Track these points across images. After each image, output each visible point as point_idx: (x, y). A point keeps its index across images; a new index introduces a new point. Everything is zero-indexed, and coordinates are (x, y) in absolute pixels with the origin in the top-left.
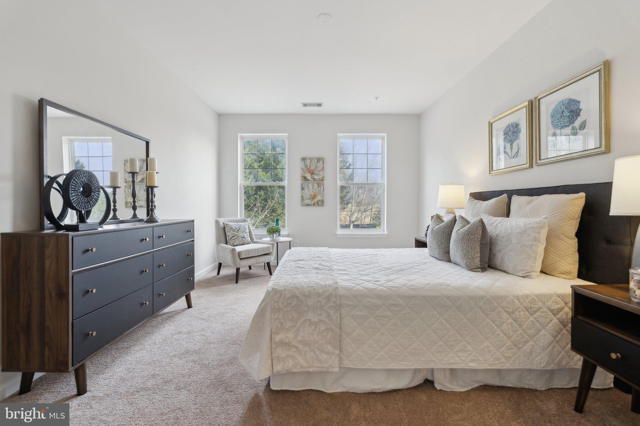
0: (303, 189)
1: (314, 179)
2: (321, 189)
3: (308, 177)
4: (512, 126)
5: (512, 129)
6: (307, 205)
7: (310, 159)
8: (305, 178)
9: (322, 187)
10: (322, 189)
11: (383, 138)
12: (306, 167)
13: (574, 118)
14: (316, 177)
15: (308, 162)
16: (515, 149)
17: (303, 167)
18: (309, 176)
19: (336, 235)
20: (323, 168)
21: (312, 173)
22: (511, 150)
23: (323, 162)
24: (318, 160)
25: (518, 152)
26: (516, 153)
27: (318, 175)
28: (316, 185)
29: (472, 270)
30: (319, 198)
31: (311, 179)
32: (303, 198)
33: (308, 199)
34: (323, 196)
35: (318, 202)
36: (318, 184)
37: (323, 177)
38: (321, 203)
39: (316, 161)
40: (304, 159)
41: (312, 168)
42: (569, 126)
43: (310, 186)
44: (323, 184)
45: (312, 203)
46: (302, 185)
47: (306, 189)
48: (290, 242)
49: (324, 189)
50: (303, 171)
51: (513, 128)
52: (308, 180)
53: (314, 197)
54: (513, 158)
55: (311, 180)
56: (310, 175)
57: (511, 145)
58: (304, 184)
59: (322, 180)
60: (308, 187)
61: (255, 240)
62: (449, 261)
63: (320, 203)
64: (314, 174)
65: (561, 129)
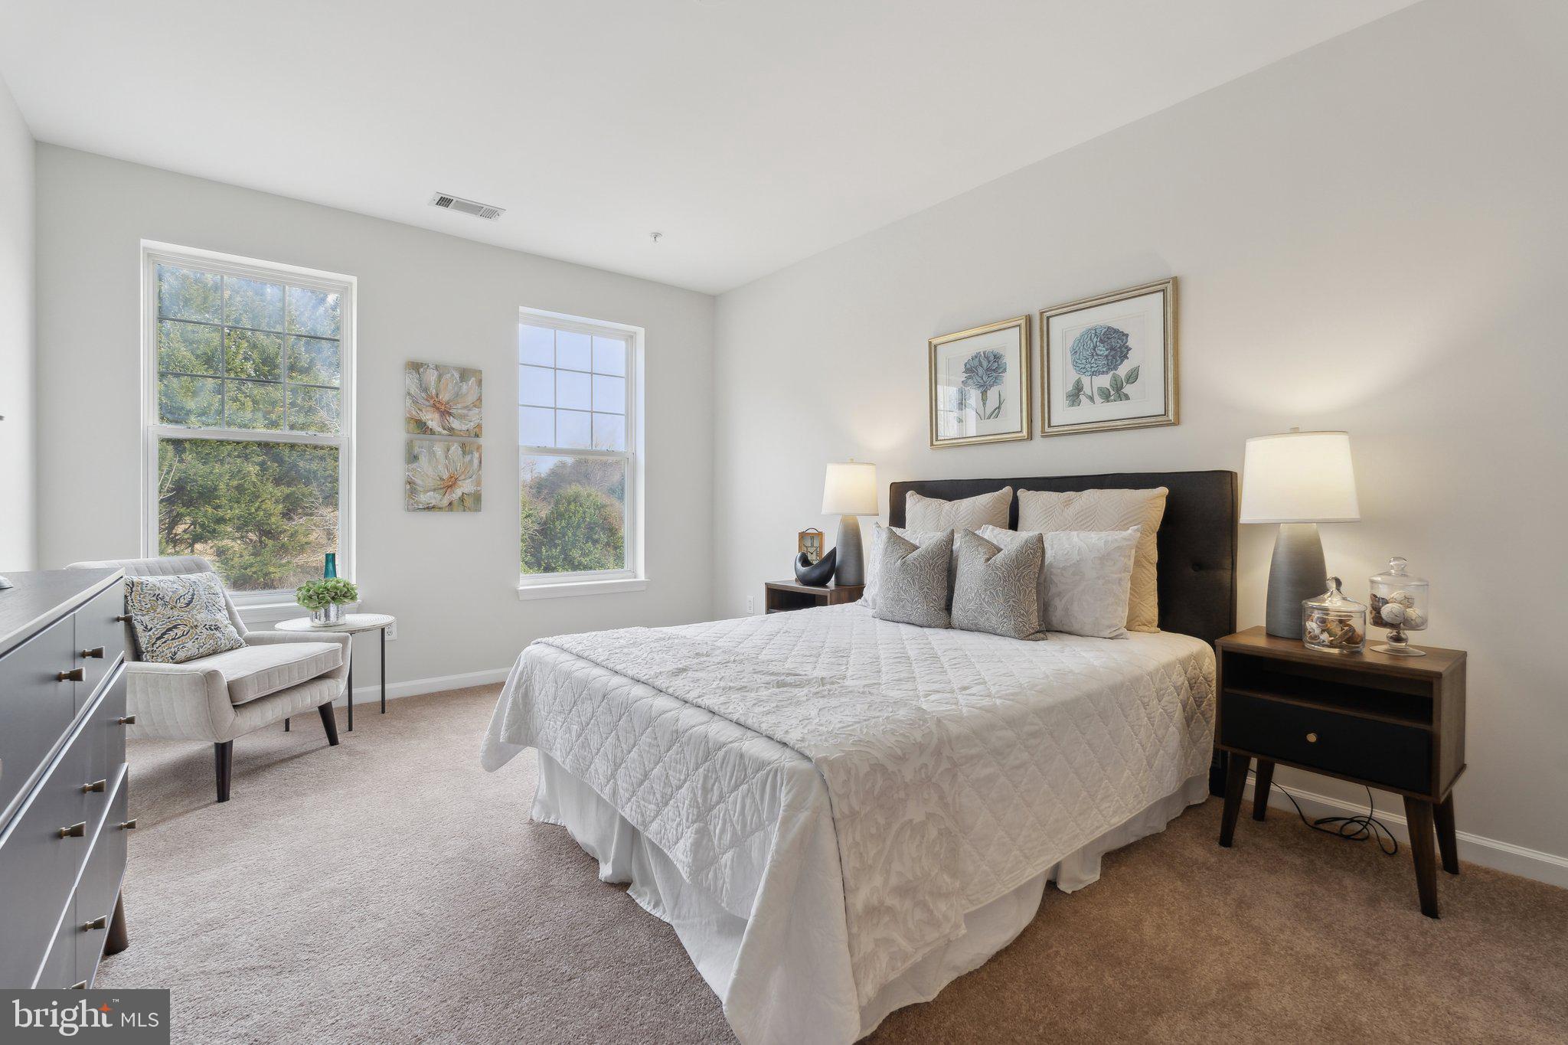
0: (412, 458)
1: (451, 429)
2: (471, 461)
3: (430, 424)
4: (987, 358)
5: (985, 364)
6: (429, 508)
7: (437, 368)
8: (421, 426)
9: (476, 455)
10: (476, 462)
11: (630, 338)
12: (426, 390)
13: (1117, 361)
14: (456, 424)
15: (431, 377)
16: (992, 402)
17: (414, 390)
18: (433, 420)
19: (517, 592)
20: (480, 399)
21: (445, 412)
22: (984, 404)
23: (480, 383)
24: (465, 374)
25: (999, 408)
26: (995, 410)
27: (462, 417)
28: (455, 449)
29: (1027, 637)
30: (466, 487)
31: (440, 429)
32: (411, 484)
33: (432, 491)
34: (478, 483)
35: (462, 500)
36: (463, 446)
37: (479, 426)
38: (472, 503)
39: (457, 375)
40: (416, 367)
41: (445, 397)
42: (1107, 373)
43: (439, 449)
44: (479, 448)
45: (445, 502)
46: (410, 446)
47: (423, 460)
48: (383, 630)
49: (480, 462)
50: (415, 402)
51: (989, 362)
52: (432, 432)
53: (450, 484)
54: (989, 418)
55: (440, 434)
56: (437, 416)
57: (984, 394)
58: (417, 443)
59: (477, 436)
60: (432, 454)
61: (248, 633)
62: (949, 626)
63: (469, 502)
64: (450, 414)
65: (1091, 375)
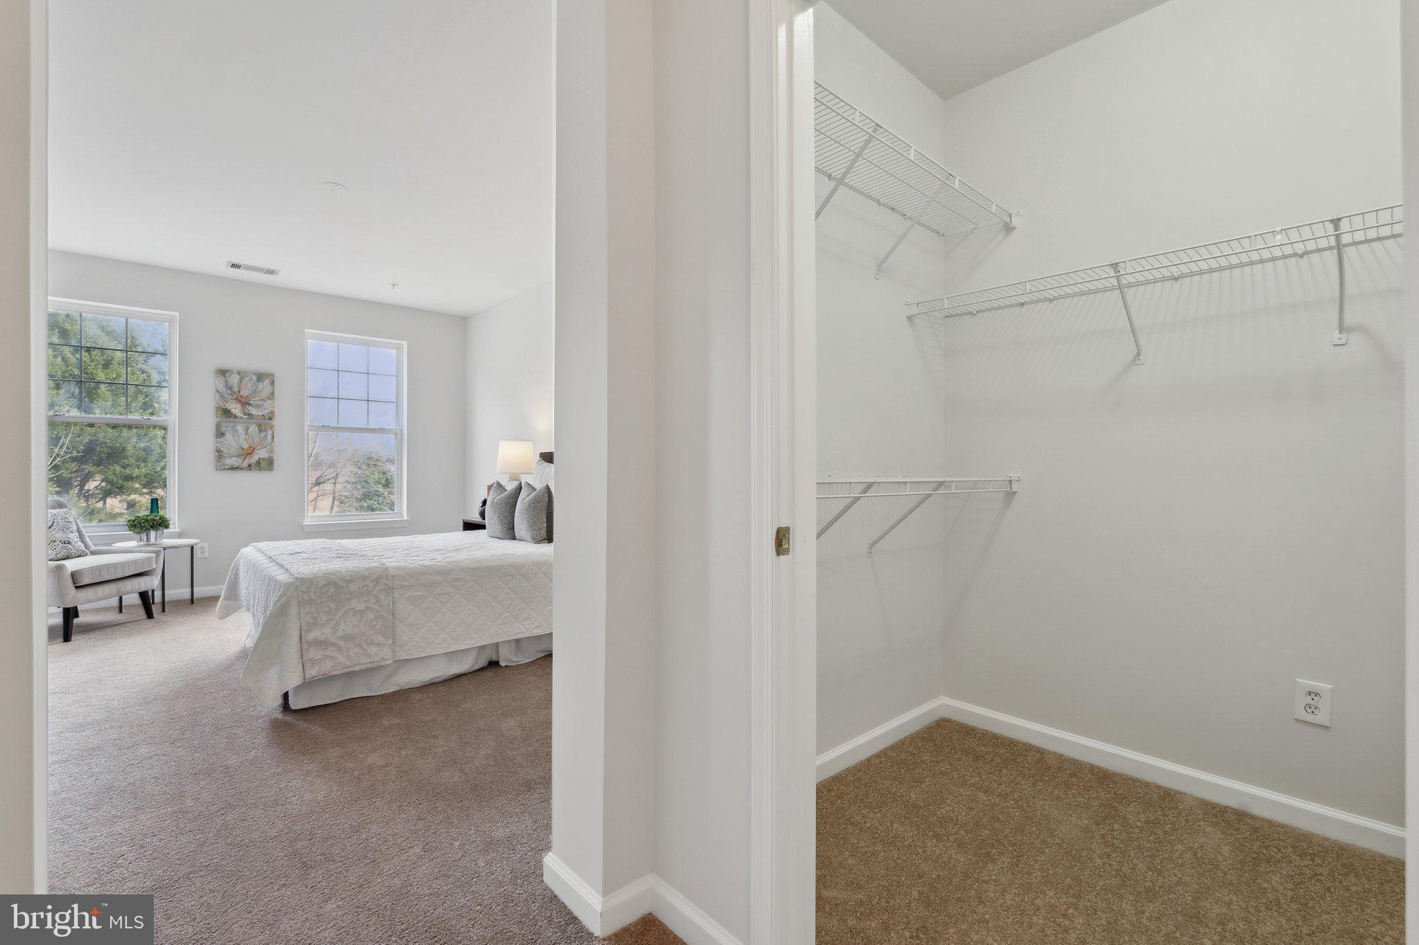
0: (220, 434)
1: (250, 415)
2: (266, 436)
3: (234, 411)
6: (233, 468)
7: (239, 373)
8: (226, 413)
9: (270, 432)
10: (269, 437)
11: (399, 348)
12: (230, 388)
14: (254, 411)
15: (234, 379)
17: (221, 388)
18: (236, 409)
19: (302, 527)
20: (273, 394)
21: (245, 403)
23: (272, 383)
24: (260, 377)
27: (258, 407)
28: (253, 429)
29: (539, 542)
30: (262, 454)
31: (242, 415)
32: (219, 454)
33: (235, 456)
34: (271, 451)
35: (258, 463)
36: (259, 426)
37: (272, 412)
38: (267, 465)
39: (254, 378)
40: (223, 373)
41: (245, 393)
43: (240, 429)
44: (272, 427)
45: (246, 464)
46: (218, 426)
47: (229, 436)
48: (192, 547)
49: (273, 437)
50: (222, 397)
52: (235, 417)
53: (250, 452)
55: (241, 418)
56: (239, 406)
58: (224, 424)
59: (270, 419)
60: (235, 431)
61: (93, 548)
62: (514, 538)
63: (263, 464)
64: (249, 404)
